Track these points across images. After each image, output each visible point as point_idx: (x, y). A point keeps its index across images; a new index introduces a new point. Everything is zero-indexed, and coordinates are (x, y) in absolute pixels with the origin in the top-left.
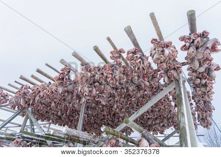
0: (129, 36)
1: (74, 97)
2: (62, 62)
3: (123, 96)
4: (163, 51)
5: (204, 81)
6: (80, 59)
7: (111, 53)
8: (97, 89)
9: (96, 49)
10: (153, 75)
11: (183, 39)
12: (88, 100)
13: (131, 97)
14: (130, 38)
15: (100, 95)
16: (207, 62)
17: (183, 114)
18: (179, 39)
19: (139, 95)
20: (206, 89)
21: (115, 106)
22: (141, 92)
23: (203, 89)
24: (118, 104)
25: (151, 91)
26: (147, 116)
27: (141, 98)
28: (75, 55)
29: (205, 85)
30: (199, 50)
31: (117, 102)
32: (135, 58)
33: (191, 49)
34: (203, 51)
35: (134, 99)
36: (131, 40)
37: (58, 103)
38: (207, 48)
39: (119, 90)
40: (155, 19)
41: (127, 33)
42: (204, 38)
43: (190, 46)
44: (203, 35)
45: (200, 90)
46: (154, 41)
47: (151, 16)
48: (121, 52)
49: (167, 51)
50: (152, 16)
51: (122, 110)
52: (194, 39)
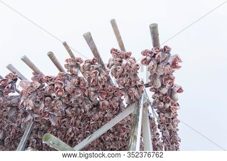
0: (88, 44)
1: (20, 115)
2: (9, 67)
3: (80, 117)
4: (121, 62)
5: (168, 105)
7: (67, 61)
8: (46, 104)
9: (51, 56)
10: (113, 94)
11: (145, 53)
12: (36, 118)
13: (90, 120)
14: (89, 46)
15: (51, 113)
16: (169, 81)
17: (135, 138)
18: (142, 53)
19: (97, 117)
20: (170, 114)
21: (70, 130)
22: (100, 113)
23: (167, 115)
24: (74, 128)
25: (111, 113)
26: (109, 145)
27: (101, 122)
28: (25, 60)
29: (169, 111)
30: (160, 66)
31: (72, 124)
32: (91, 68)
33: (152, 63)
34: (163, 67)
35: (92, 123)
36: (91, 49)
38: (168, 64)
39: (74, 109)
40: (116, 26)
41: (86, 40)
42: (166, 53)
43: (150, 60)
44: (165, 50)
45: (164, 116)
46: (114, 51)
47: (111, 22)
48: (78, 61)
49: (125, 62)
50: (113, 23)
51: (79, 136)
52: (156, 53)
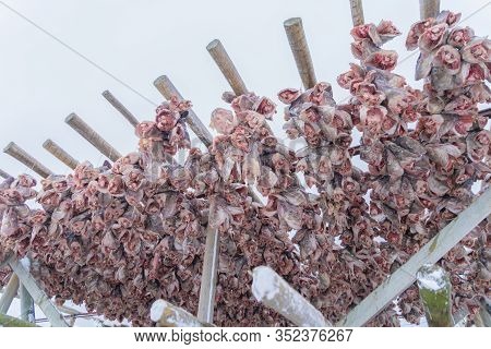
2: (163, 84)
6: (229, 72)
37: (126, 235)
